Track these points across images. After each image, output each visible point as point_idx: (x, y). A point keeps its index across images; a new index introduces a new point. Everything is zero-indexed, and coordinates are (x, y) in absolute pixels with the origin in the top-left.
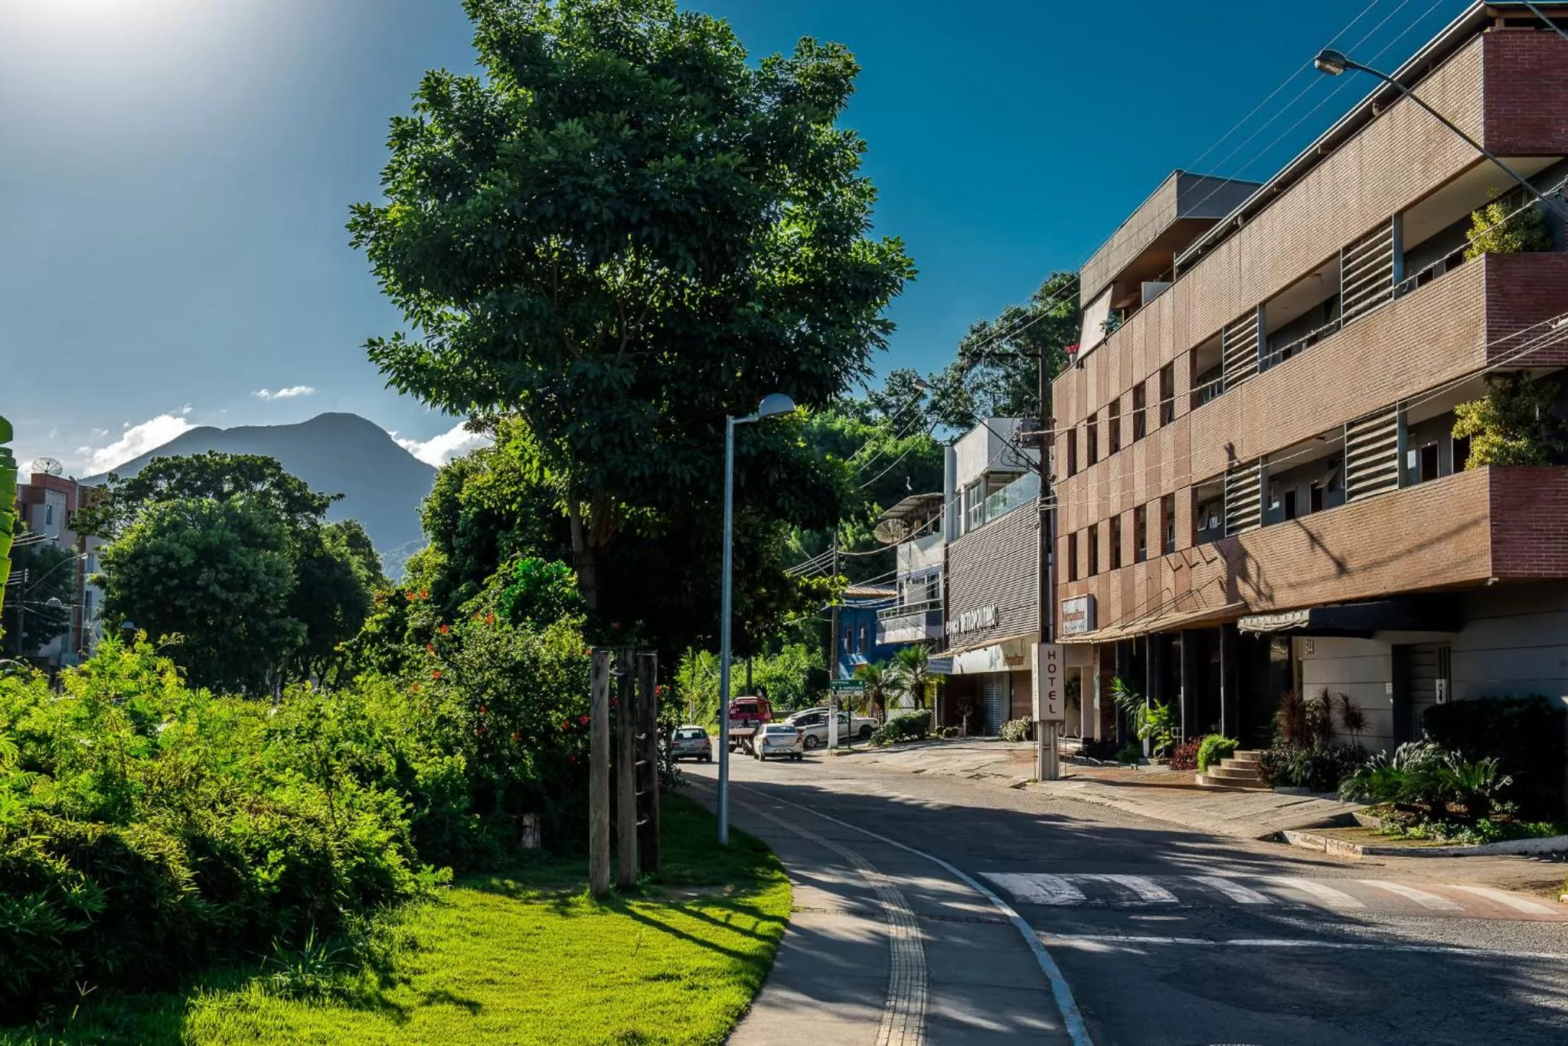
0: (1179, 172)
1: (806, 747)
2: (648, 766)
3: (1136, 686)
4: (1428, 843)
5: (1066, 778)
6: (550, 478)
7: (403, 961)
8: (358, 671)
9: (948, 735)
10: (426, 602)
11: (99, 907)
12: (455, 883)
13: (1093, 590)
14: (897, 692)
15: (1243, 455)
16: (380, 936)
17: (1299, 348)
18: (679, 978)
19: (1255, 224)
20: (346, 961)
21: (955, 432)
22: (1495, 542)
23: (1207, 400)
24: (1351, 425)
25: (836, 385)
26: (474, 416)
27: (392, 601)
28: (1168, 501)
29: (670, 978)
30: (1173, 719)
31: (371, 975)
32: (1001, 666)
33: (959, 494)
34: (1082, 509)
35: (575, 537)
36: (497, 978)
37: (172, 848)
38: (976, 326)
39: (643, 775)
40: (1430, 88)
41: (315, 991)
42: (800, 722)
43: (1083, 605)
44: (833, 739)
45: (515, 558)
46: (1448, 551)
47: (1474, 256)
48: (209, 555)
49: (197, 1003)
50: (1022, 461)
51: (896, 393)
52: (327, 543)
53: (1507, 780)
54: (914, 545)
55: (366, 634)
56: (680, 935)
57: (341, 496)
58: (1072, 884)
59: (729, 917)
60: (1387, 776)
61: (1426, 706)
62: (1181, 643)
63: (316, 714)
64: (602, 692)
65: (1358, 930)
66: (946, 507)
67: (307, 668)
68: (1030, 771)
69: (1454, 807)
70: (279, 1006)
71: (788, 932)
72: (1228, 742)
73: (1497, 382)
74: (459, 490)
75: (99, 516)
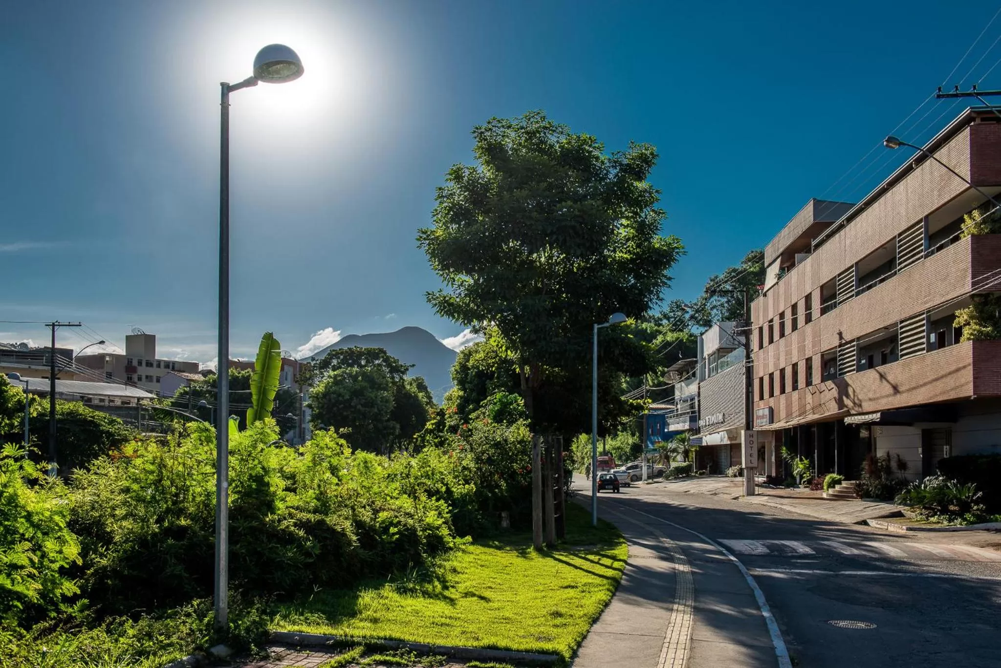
0: (814, 199)
1: (632, 480)
2: (560, 489)
3: (793, 450)
4: (940, 525)
5: (759, 495)
6: (511, 355)
7: (450, 577)
8: (424, 446)
9: (701, 474)
10: (456, 413)
11: (317, 552)
12: (472, 544)
13: (772, 404)
14: (675, 454)
15: (847, 337)
16: (440, 566)
17: (875, 285)
18: (577, 587)
19: (853, 224)
20: (426, 577)
21: (703, 329)
22: (974, 378)
23: (829, 311)
24: (902, 322)
25: (646, 307)
26: (474, 327)
27: (438, 414)
28: (809, 361)
29: (573, 587)
30: (812, 465)
31: (437, 583)
32: (726, 442)
33: (705, 359)
34: (766, 366)
35: (523, 382)
36: (493, 586)
37: (347, 526)
38: (713, 277)
39: (557, 494)
40: (942, 154)
41: (413, 591)
42: (629, 468)
43: (767, 412)
44: (645, 476)
45: (495, 393)
46: (950, 382)
47: (965, 237)
48: (357, 393)
49: (362, 594)
50: (736, 343)
51: (674, 311)
52: (408, 387)
53: (980, 494)
54: (683, 384)
55: (427, 429)
56: (576, 567)
57: (414, 365)
58: (763, 545)
59: (599, 559)
60: (918, 493)
61: (939, 459)
62: (815, 429)
63: (409, 466)
64: (537, 455)
65: (905, 567)
66: (699, 366)
67: (400, 443)
68: (741, 491)
69: (952, 508)
70: (396, 596)
71: (627, 566)
72: (839, 477)
73: (977, 299)
74: (468, 361)
75: (308, 376)
